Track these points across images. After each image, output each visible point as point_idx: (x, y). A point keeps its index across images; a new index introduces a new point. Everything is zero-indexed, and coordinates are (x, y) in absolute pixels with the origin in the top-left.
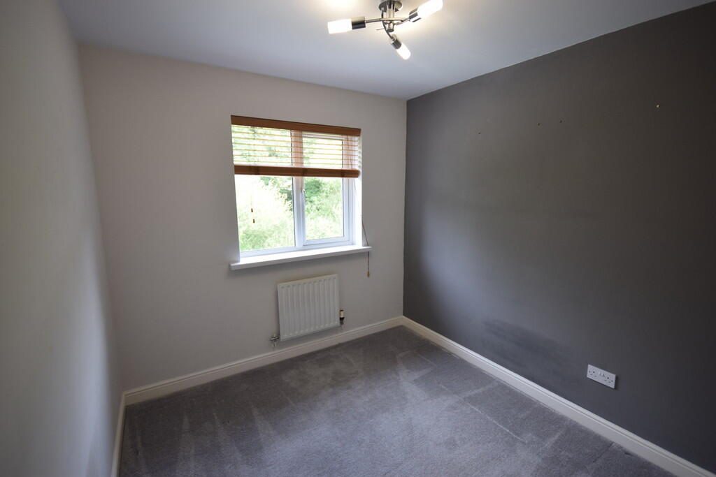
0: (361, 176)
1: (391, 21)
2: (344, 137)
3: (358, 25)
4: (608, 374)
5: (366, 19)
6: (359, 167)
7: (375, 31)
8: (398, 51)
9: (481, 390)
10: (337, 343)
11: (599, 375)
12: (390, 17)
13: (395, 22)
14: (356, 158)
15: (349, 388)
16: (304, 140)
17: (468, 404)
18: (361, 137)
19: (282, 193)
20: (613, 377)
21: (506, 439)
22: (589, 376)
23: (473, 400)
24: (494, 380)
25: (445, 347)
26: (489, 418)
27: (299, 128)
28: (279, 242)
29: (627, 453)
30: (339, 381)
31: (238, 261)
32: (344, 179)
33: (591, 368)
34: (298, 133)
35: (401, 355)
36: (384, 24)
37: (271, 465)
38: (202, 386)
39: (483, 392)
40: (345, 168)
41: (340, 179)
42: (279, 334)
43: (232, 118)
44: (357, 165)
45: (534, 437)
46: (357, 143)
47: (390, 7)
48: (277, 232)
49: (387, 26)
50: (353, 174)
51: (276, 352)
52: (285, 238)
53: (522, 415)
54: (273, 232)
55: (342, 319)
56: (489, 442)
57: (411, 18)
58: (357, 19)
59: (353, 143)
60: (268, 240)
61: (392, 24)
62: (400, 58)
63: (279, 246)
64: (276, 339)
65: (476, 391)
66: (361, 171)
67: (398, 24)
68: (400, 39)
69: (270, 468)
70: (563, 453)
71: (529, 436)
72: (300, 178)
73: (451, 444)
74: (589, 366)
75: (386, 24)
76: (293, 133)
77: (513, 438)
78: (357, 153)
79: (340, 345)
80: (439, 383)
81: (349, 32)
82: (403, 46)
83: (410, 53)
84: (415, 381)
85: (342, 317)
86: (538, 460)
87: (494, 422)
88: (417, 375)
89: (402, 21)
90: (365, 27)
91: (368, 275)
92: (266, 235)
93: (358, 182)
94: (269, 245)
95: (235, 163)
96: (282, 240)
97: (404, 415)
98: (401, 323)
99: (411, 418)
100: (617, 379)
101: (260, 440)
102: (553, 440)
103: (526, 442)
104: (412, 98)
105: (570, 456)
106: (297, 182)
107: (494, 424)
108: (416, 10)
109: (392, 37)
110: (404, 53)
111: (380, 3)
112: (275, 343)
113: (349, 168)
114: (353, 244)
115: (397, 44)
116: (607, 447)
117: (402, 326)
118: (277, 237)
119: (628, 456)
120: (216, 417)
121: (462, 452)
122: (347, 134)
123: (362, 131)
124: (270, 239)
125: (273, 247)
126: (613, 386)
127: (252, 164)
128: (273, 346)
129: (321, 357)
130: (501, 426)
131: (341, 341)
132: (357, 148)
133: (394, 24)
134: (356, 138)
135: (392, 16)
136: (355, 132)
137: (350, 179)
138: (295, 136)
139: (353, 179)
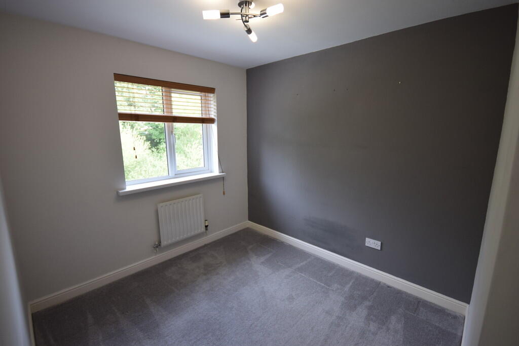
0: (216, 123)
1: (247, 15)
2: (203, 94)
3: (225, 15)
4: (376, 242)
5: (230, 12)
6: (215, 116)
7: (235, 20)
8: (250, 36)
9: (304, 263)
10: (203, 244)
11: (373, 243)
12: (246, 12)
13: (250, 16)
14: (212, 109)
15: (217, 274)
16: (173, 95)
17: (298, 272)
18: (215, 94)
19: (141, 136)
20: (379, 243)
21: (323, 290)
22: (367, 244)
23: (300, 270)
24: (311, 255)
25: (278, 238)
26: (311, 279)
27: (169, 85)
28: (141, 174)
29: (388, 287)
30: (209, 270)
31: (125, 189)
32: (204, 124)
33: (367, 240)
34: (168, 89)
35: (250, 247)
36: (242, 16)
37: (167, 336)
38: (98, 289)
39: (306, 264)
40: (204, 116)
41: (200, 125)
42: (160, 242)
43: (114, 75)
44: (213, 114)
45: (338, 286)
46: (212, 99)
47: (246, 5)
48: (139, 166)
49: (244, 18)
50: (211, 121)
51: (158, 255)
52: (145, 171)
53: (330, 274)
54: (136, 167)
55: (206, 226)
56: (313, 293)
57: (261, 15)
58: (224, 11)
59: (209, 99)
60: (132, 173)
61: (247, 17)
62: (250, 40)
63: (141, 177)
64: (158, 246)
65: (302, 264)
66: (216, 118)
67: (251, 18)
68: (251, 28)
69: (167, 337)
70: (355, 292)
71: (335, 286)
72: (170, 123)
73: (291, 299)
74: (367, 238)
75: (244, 16)
76: (164, 89)
77: (326, 288)
78: (212, 106)
79: (206, 245)
80: (278, 262)
81: (218, 19)
82: (253, 33)
83: (257, 38)
84: (262, 263)
85: (206, 225)
86: (342, 299)
87: (315, 281)
88: (262, 259)
89: (254, 16)
90: (229, 17)
91: (224, 194)
92: (129, 169)
93: (214, 127)
94: (132, 177)
95: (119, 111)
96: (143, 172)
97: (258, 286)
98: (247, 226)
99: (263, 287)
100: (381, 243)
101: (156, 320)
102: (348, 286)
103: (334, 289)
104: (250, 68)
105: (359, 293)
106: (169, 127)
107: (315, 282)
108: (265, 10)
109: (246, 26)
110: (253, 37)
111: (239, 2)
112: (157, 249)
113: (207, 117)
114: (211, 172)
115: (249, 31)
116: (377, 285)
117: (248, 228)
118: (139, 171)
119: (389, 288)
120: (116, 310)
121: (298, 302)
122: (205, 92)
123: (216, 90)
124: (132, 172)
125: (136, 178)
126: (380, 249)
127: (133, 112)
128: (155, 251)
129: (194, 255)
130: (319, 283)
131: (206, 242)
132: (212, 102)
133: (249, 18)
134: (212, 95)
135: (247, 12)
136: (211, 90)
137: (208, 124)
138: (165, 92)
139: (210, 124)
